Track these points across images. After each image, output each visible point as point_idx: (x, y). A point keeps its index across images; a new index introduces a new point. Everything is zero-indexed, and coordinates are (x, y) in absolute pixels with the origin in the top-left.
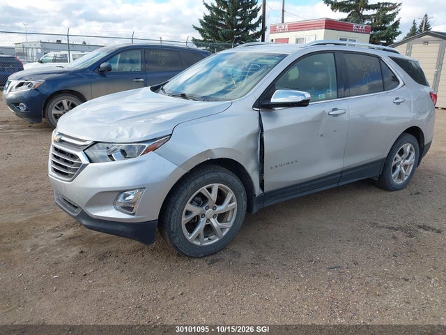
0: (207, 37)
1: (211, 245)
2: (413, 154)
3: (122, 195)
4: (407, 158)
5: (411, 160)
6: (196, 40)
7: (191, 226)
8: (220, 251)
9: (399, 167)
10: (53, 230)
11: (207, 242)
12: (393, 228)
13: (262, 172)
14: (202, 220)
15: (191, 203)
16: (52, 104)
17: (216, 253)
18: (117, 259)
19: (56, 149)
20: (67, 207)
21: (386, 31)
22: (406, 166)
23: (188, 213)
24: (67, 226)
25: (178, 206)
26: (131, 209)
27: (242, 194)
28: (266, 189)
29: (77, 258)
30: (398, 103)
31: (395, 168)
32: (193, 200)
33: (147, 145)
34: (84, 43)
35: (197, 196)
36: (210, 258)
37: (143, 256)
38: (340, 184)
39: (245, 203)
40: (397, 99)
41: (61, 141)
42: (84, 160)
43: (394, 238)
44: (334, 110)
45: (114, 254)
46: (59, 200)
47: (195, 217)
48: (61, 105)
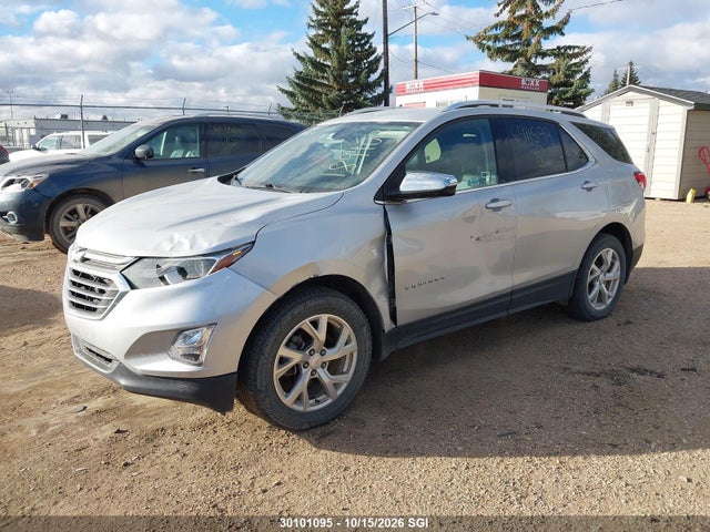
0: (300, 103)
1: (319, 410)
2: (617, 264)
3: (182, 336)
4: (609, 271)
5: (615, 274)
6: (283, 109)
7: (289, 381)
8: (333, 419)
9: (597, 283)
10: (71, 402)
11: (312, 405)
12: (592, 374)
13: (392, 296)
14: (304, 370)
15: (287, 345)
16: (59, 211)
17: (327, 423)
18: (174, 439)
19: (76, 273)
20: (94, 362)
21: (573, 88)
22: (608, 283)
23: (283, 361)
24: (92, 394)
25: (267, 350)
26: (197, 357)
27: (365, 329)
28: (400, 322)
29: (112, 441)
30: (589, 189)
31: (592, 286)
32: (290, 340)
33: (218, 259)
34: (105, 118)
35: (296, 334)
36: (319, 431)
37: (215, 432)
38: (511, 312)
39: (369, 343)
40: (587, 182)
41: (84, 260)
42: (122, 286)
43: (595, 387)
44: (493, 201)
45: (169, 431)
46: (80, 351)
47: (293, 367)
48: (74, 212)
